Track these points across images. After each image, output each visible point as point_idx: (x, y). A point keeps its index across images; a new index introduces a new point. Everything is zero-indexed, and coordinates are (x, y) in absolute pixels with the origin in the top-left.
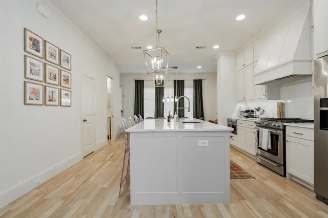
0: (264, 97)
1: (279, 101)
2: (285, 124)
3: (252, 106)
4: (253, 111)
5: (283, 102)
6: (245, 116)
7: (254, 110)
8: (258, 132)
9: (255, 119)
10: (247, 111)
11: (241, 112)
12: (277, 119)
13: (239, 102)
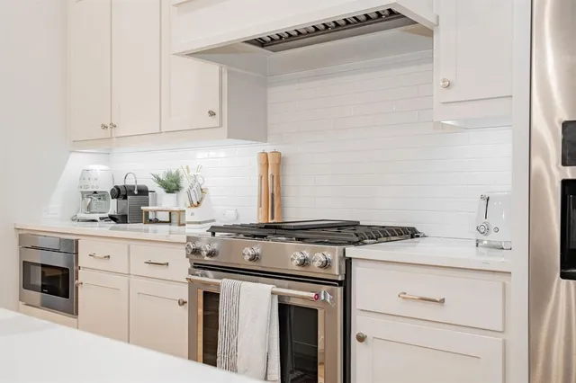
0: (214, 121)
1: (268, 148)
2: (351, 251)
3: (140, 168)
4: (143, 192)
5: (279, 149)
6: (112, 218)
7: (152, 185)
8: (211, 299)
9: (151, 227)
10: (120, 193)
11: (85, 195)
12: (259, 227)
13: (78, 144)
